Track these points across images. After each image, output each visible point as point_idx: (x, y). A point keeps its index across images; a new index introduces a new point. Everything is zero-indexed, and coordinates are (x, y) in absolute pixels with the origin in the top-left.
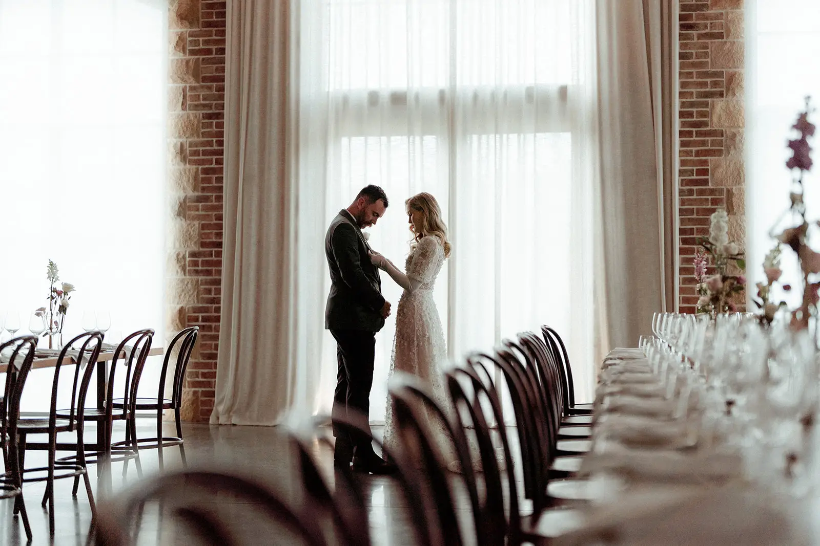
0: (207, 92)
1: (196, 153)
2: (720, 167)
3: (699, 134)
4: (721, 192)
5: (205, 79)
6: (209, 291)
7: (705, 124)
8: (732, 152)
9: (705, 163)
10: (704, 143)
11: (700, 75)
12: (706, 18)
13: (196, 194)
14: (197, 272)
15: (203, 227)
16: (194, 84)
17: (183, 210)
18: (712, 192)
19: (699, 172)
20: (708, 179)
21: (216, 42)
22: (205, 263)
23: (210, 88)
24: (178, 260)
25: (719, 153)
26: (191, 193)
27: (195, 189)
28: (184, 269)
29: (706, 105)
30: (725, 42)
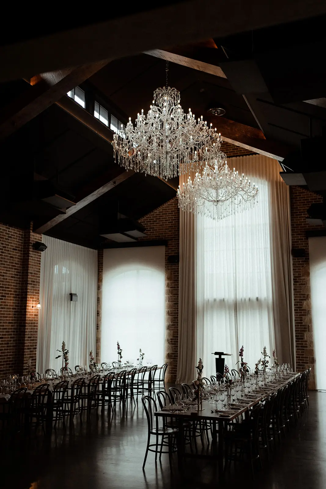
0: (175, 298)
1: (172, 313)
2: (306, 319)
3: (300, 310)
4: (306, 325)
5: (174, 294)
6: (175, 349)
7: (301, 307)
8: (309, 315)
9: (302, 318)
10: (301, 313)
11: (299, 294)
12: (301, 280)
13: (172, 324)
14: (172, 344)
15: (174, 332)
16: (172, 295)
17: (169, 328)
18: (304, 326)
19: (301, 320)
20: (302, 322)
21: (176, 285)
22: (174, 342)
23: (175, 297)
24: (168, 341)
25: (305, 315)
26: (171, 323)
27: (172, 322)
28: (169, 343)
29: (301, 302)
30: (306, 286)
